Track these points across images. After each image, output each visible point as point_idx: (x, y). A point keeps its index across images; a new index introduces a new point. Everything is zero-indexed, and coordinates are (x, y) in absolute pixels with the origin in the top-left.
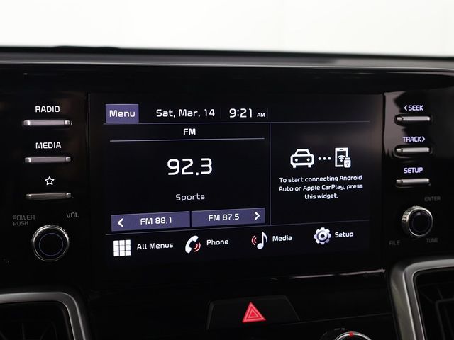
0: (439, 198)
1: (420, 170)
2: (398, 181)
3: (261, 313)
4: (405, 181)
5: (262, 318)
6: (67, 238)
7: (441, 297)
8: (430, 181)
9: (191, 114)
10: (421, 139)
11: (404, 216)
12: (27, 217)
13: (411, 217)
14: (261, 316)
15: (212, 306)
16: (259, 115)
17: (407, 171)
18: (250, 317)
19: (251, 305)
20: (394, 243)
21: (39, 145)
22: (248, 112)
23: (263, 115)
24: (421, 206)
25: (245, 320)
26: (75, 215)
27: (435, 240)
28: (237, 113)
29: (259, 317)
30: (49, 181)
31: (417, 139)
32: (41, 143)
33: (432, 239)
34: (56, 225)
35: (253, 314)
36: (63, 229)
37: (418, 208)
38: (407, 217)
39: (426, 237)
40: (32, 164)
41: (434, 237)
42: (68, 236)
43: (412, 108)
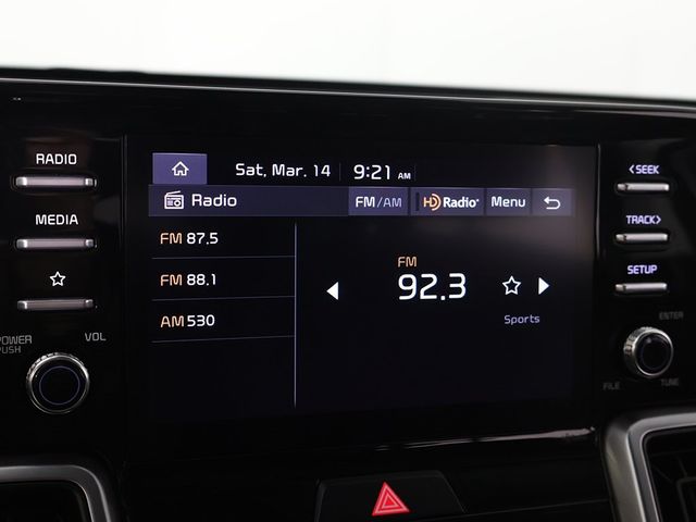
0: (681, 314)
1: (653, 268)
2: (618, 286)
3: (403, 501)
4: (630, 286)
5: (404, 509)
6: (87, 375)
7: (686, 474)
8: (668, 287)
9: (293, 172)
10: (656, 220)
11: (628, 342)
12: (18, 339)
13: (639, 345)
14: (402, 505)
15: (322, 490)
16: (400, 176)
17: (633, 270)
18: (383, 507)
19: (386, 487)
20: (610, 387)
21: (40, 220)
22: (384, 170)
23: (408, 176)
24: (654, 327)
25: (377, 512)
26: (100, 337)
27: (674, 382)
28: (366, 172)
29: (399, 507)
30: (58, 279)
31: (648, 220)
32: (44, 216)
33: (670, 380)
34: (68, 353)
35: (389, 502)
36: (80, 360)
37: (649, 330)
38: (632, 344)
39: (661, 377)
40: (29, 251)
41: (674, 377)
42: (88, 372)
43: (642, 169)
